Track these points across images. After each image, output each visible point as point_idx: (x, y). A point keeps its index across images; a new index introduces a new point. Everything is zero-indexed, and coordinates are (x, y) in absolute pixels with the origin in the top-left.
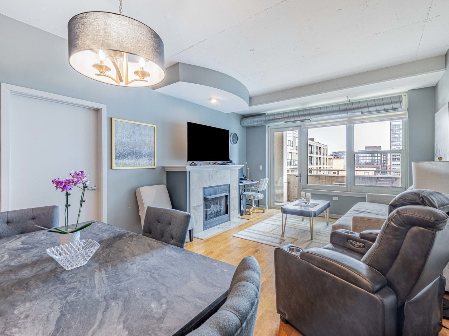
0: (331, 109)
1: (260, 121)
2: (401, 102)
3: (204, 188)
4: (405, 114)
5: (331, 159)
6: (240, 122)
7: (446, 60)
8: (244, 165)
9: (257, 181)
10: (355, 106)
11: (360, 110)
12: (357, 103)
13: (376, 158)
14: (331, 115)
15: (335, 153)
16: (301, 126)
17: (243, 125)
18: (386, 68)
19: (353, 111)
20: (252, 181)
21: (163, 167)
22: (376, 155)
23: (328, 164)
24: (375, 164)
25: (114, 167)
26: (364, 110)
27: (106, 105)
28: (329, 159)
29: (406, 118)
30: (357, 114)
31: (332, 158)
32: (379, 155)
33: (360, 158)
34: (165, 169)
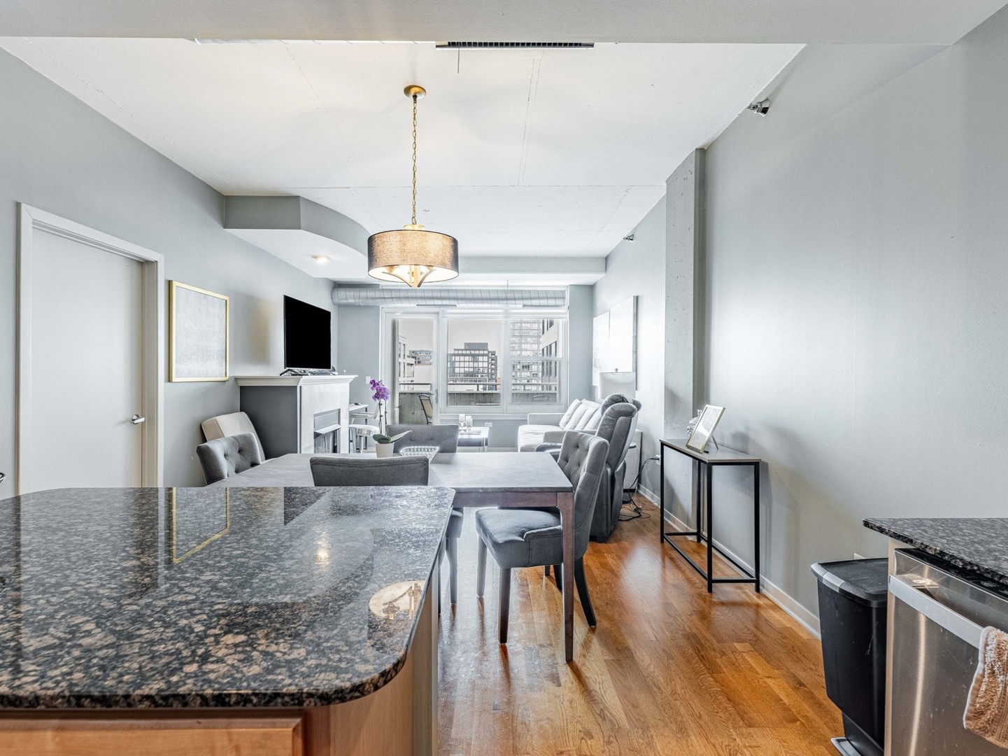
0: (479, 295)
1: (364, 298)
2: (564, 298)
3: (315, 415)
4: (565, 313)
5: (412, 365)
6: (332, 294)
7: (606, 263)
8: (357, 376)
9: (365, 404)
10: (517, 295)
11: (521, 302)
12: (518, 291)
13: (481, 365)
14: (487, 303)
15: (414, 352)
16: (438, 313)
17: (336, 301)
18: (555, 258)
19: (505, 302)
20: (356, 404)
21: (236, 379)
22: (480, 359)
23: (406, 375)
24: (479, 375)
25: (174, 379)
26: (528, 302)
27: (163, 256)
28: (408, 364)
29: (566, 318)
30: (518, 306)
31: (414, 363)
32: (486, 358)
33: (457, 364)
34: (239, 382)
